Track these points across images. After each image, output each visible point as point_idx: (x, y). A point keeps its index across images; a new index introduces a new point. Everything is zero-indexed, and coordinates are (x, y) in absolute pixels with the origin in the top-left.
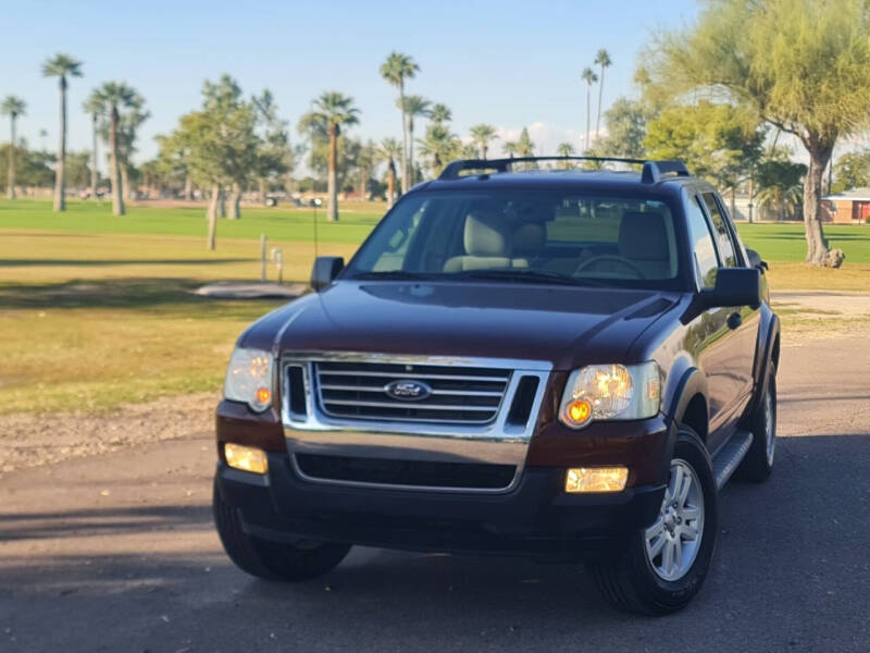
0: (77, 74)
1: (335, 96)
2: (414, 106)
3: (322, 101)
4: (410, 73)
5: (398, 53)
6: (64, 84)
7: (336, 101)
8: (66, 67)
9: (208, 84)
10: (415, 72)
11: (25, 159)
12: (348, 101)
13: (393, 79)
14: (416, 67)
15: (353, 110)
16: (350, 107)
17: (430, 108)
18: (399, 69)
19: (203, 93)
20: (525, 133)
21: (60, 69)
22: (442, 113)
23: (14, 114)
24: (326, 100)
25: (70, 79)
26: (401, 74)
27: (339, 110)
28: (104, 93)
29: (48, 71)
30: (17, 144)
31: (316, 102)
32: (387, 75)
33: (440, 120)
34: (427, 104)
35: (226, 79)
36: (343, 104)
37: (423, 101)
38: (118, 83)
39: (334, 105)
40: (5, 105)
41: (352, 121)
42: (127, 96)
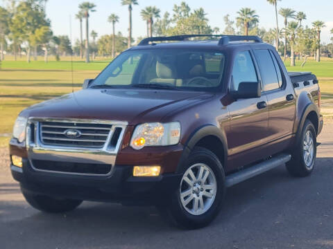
0: (136, 3)
1: (247, 9)
2: (288, 13)
3: (241, 13)
6: (130, 8)
7: (247, 12)
9: (176, 6)
11: (120, 41)
12: (253, 12)
13: (272, 2)
15: (255, 16)
16: (254, 14)
17: (294, 14)
19: (174, 10)
21: (129, 2)
22: (302, 16)
23: (114, 22)
24: (243, 12)
25: (133, 5)
27: (249, 16)
28: (146, 11)
29: (124, 3)
30: (116, 34)
31: (239, 13)
33: (301, 20)
34: (294, 12)
35: (184, 4)
36: (250, 13)
37: (292, 10)
38: (152, 7)
39: (247, 14)
40: (110, 18)
41: (255, 21)
42: (156, 12)
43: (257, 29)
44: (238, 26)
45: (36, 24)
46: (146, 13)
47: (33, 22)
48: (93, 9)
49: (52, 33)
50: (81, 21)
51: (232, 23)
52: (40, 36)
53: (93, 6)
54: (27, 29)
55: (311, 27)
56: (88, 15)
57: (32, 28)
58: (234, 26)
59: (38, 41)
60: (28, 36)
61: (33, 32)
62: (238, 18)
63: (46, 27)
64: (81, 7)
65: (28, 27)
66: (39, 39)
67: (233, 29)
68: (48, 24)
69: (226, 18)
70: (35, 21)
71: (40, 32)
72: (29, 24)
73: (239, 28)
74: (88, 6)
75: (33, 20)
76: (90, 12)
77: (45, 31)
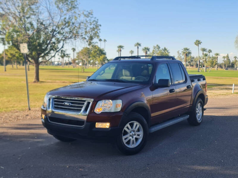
0: (140, 46)
1: (186, 48)
2: (204, 50)
4: (200, 44)
5: (198, 40)
6: (138, 47)
8: (138, 45)
9: (154, 46)
10: (201, 43)
12: (189, 49)
13: (197, 45)
14: (201, 42)
15: (190, 51)
16: (189, 50)
17: (207, 50)
18: (198, 43)
19: (153, 48)
20: (228, 55)
21: (137, 45)
22: (210, 51)
23: (132, 53)
24: (184, 49)
25: (139, 47)
26: (198, 44)
27: (187, 51)
28: (144, 49)
29: (135, 46)
32: (195, 44)
33: (210, 53)
35: (157, 45)
36: (188, 50)
37: (206, 49)
38: (147, 47)
39: (186, 50)
40: (130, 52)
41: (190, 53)
42: (148, 49)
43: (191, 56)
44: (183, 55)
45: (100, 54)
46: (144, 50)
47: (99, 53)
48: (123, 48)
49: (106, 58)
50: (119, 53)
51: (181, 54)
52: (102, 59)
53: (123, 47)
54: (97, 56)
55: (214, 56)
56: (121, 51)
57: (99, 56)
58: (181, 55)
59: (101, 61)
60: (97, 59)
61: (99, 57)
62: (182, 52)
63: (104, 55)
64: (118, 47)
65: (98, 55)
66: (102, 60)
67: (181, 56)
68: (105, 54)
69: (178, 52)
70: (100, 53)
71: (102, 57)
72: (98, 54)
73: (183, 56)
74: (121, 47)
75: (99, 52)
76: (121, 49)
77: (104, 57)
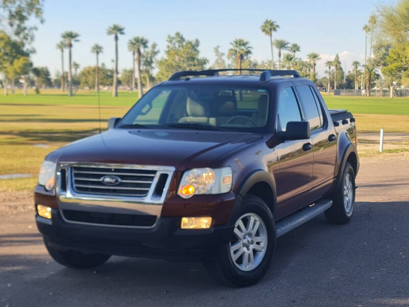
0: (122, 33)
1: (240, 41)
2: (282, 45)
3: (234, 43)
4: (275, 29)
5: (269, 20)
6: (116, 38)
7: (241, 43)
8: (117, 30)
9: (169, 37)
10: (277, 28)
11: (104, 73)
12: (247, 43)
13: (267, 33)
14: (277, 26)
15: (249, 47)
16: (248, 46)
18: (270, 27)
19: (167, 41)
20: (337, 57)
21: (115, 31)
22: (296, 48)
23: (98, 53)
24: (236, 43)
25: (119, 36)
26: (271, 30)
27: (243, 47)
28: (134, 42)
29: (110, 33)
30: (100, 65)
31: (232, 44)
32: (264, 30)
33: (294, 51)
34: (287, 43)
35: (178, 34)
36: (244, 44)
37: (285, 42)
38: (140, 37)
39: (240, 45)
40: (94, 48)
41: (248, 52)
42: (144, 43)
43: (250, 61)
44: (229, 58)
45: (14, 54)
46: (134, 44)
47: (11, 52)
48: (77, 38)
49: (31, 64)
50: (62, 51)
51: (223, 54)
52: (20, 67)
53: (76, 36)
54: (4, 60)
56: (70, 46)
57: (11, 59)
58: (225, 58)
59: (16, 73)
60: (5, 67)
61: (12, 63)
62: (231, 50)
63: (26, 58)
64: (64, 37)
65: (6, 57)
66: (18, 70)
67: (223, 61)
68: (26, 54)
69: (216, 50)
70: (13, 51)
71: (19, 63)
72: (6, 54)
73: (231, 60)
74: (71, 35)
75: (11, 50)
76: (73, 42)
77: (24, 62)
